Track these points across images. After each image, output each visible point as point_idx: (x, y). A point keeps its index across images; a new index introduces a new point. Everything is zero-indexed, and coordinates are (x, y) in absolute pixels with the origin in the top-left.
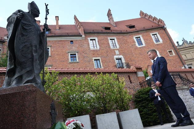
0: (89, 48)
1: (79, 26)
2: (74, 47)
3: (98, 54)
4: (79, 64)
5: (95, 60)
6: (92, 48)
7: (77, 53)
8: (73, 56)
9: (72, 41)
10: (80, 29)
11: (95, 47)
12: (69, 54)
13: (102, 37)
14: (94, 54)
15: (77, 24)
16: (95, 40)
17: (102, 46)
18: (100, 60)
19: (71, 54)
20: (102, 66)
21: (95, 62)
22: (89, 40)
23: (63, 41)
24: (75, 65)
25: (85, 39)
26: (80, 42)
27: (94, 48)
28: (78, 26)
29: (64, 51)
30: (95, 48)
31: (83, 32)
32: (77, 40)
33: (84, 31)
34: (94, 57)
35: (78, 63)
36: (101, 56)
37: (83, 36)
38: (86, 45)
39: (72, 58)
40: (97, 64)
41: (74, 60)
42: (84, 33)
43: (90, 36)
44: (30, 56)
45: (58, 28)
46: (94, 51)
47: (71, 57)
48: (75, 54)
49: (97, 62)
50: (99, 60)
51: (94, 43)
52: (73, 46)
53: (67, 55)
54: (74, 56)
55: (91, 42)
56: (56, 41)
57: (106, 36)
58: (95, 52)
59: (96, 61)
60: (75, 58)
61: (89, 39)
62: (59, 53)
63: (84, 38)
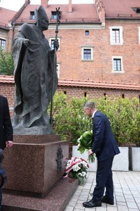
0: (110, 42)
1: (99, 8)
2: (89, 40)
3: (119, 52)
4: (93, 63)
5: (114, 59)
6: (113, 42)
7: (92, 49)
8: (87, 52)
9: (87, 31)
10: (100, 13)
11: (118, 41)
12: (83, 49)
13: (130, 26)
14: (114, 52)
15: (97, 3)
16: (118, 30)
17: (128, 40)
18: (122, 60)
19: (85, 50)
20: (122, 68)
21: (114, 63)
22: (111, 30)
23: (77, 30)
24: (89, 64)
25: (106, 28)
26: (97, 32)
27: (116, 42)
28: (97, 7)
29: (76, 44)
30: (118, 43)
31: (104, 18)
32: (94, 30)
33: (106, 16)
34: (115, 55)
35: (92, 61)
36: (123, 54)
37: (104, 24)
38: (105, 38)
39: (86, 55)
40: (117, 65)
41: (87, 57)
42: (106, 19)
43: (112, 24)
44: (37, 89)
45: (70, 10)
46: (115, 46)
47: (84, 53)
48: (90, 50)
49: (117, 63)
50: (120, 60)
51: (117, 35)
52: (88, 38)
53: (80, 50)
54: (89, 51)
55: (112, 33)
56: (67, 30)
57: (136, 24)
58: (116, 49)
59: (115, 61)
60: (89, 55)
61: (111, 28)
62: (71, 47)
63: (103, 27)
